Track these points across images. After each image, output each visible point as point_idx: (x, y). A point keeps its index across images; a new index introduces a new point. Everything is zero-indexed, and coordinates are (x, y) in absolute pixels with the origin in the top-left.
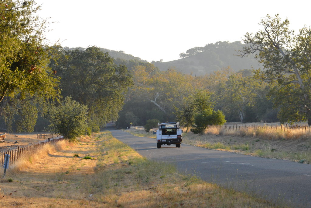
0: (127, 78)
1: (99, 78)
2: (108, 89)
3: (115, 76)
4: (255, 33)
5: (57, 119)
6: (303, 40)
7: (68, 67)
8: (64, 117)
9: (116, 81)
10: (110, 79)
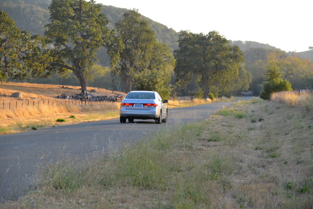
0: (239, 56)
1: (216, 55)
2: (223, 64)
3: (231, 54)
7: (193, 46)
8: (143, 81)
9: (231, 58)
10: (226, 56)
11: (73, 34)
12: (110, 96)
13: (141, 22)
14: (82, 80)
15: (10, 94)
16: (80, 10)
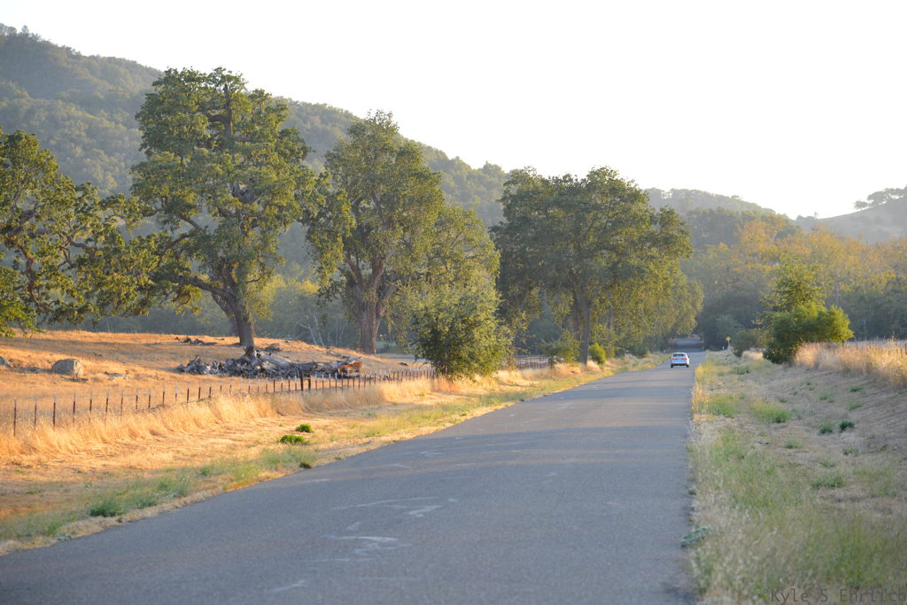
0: (676, 237)
1: (612, 236)
2: (634, 261)
3: (653, 233)
7: (545, 212)
8: (437, 319)
9: (654, 245)
10: (640, 238)
11: (213, 190)
12: (327, 364)
13: (401, 148)
14: (242, 318)
15: (50, 366)
16: (226, 120)
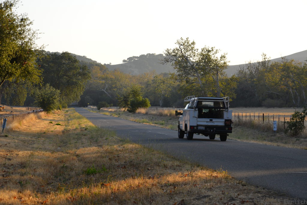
0: (87, 74)
1: (69, 72)
2: (74, 80)
3: (79, 72)
4: (172, 49)
5: (39, 98)
6: (203, 56)
7: (48, 65)
8: (44, 97)
9: (80, 75)
10: (76, 73)
